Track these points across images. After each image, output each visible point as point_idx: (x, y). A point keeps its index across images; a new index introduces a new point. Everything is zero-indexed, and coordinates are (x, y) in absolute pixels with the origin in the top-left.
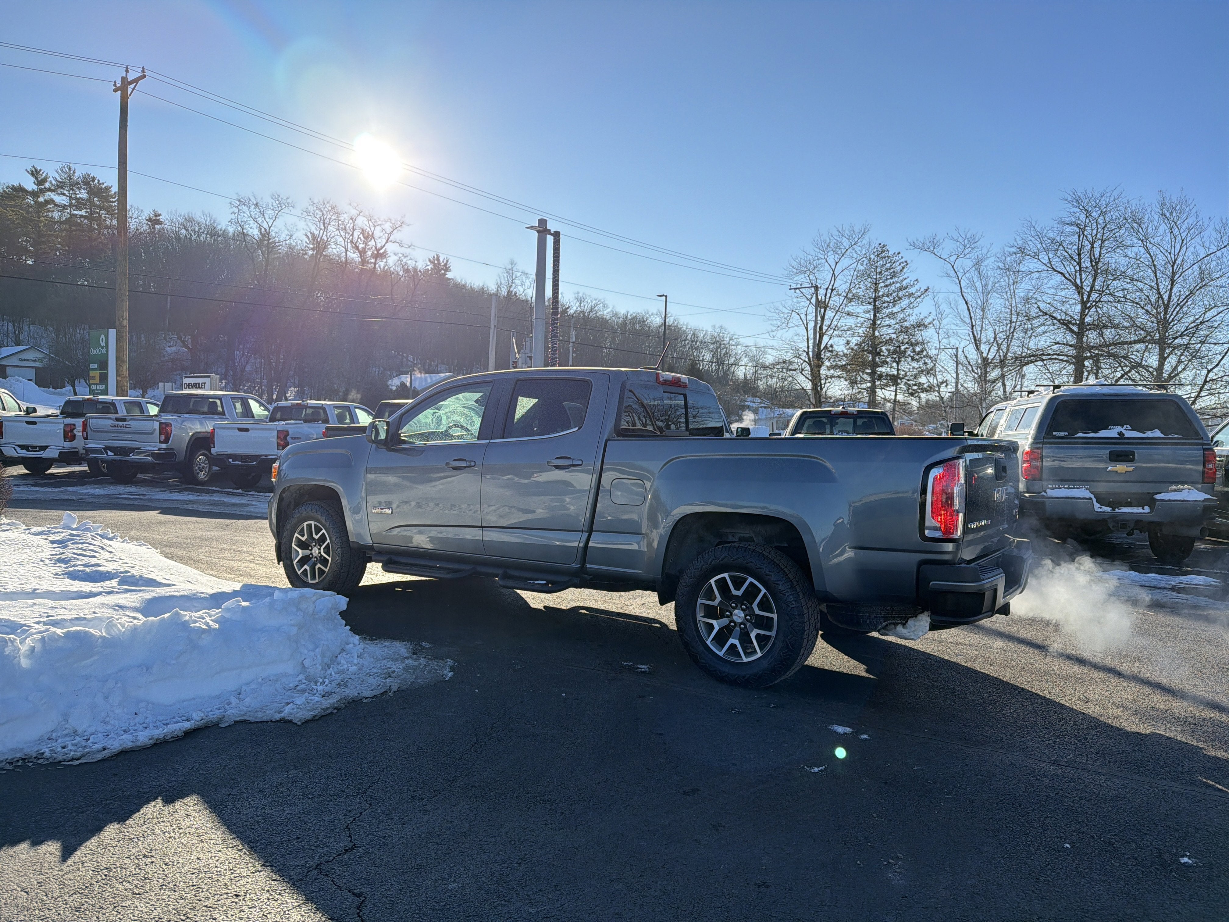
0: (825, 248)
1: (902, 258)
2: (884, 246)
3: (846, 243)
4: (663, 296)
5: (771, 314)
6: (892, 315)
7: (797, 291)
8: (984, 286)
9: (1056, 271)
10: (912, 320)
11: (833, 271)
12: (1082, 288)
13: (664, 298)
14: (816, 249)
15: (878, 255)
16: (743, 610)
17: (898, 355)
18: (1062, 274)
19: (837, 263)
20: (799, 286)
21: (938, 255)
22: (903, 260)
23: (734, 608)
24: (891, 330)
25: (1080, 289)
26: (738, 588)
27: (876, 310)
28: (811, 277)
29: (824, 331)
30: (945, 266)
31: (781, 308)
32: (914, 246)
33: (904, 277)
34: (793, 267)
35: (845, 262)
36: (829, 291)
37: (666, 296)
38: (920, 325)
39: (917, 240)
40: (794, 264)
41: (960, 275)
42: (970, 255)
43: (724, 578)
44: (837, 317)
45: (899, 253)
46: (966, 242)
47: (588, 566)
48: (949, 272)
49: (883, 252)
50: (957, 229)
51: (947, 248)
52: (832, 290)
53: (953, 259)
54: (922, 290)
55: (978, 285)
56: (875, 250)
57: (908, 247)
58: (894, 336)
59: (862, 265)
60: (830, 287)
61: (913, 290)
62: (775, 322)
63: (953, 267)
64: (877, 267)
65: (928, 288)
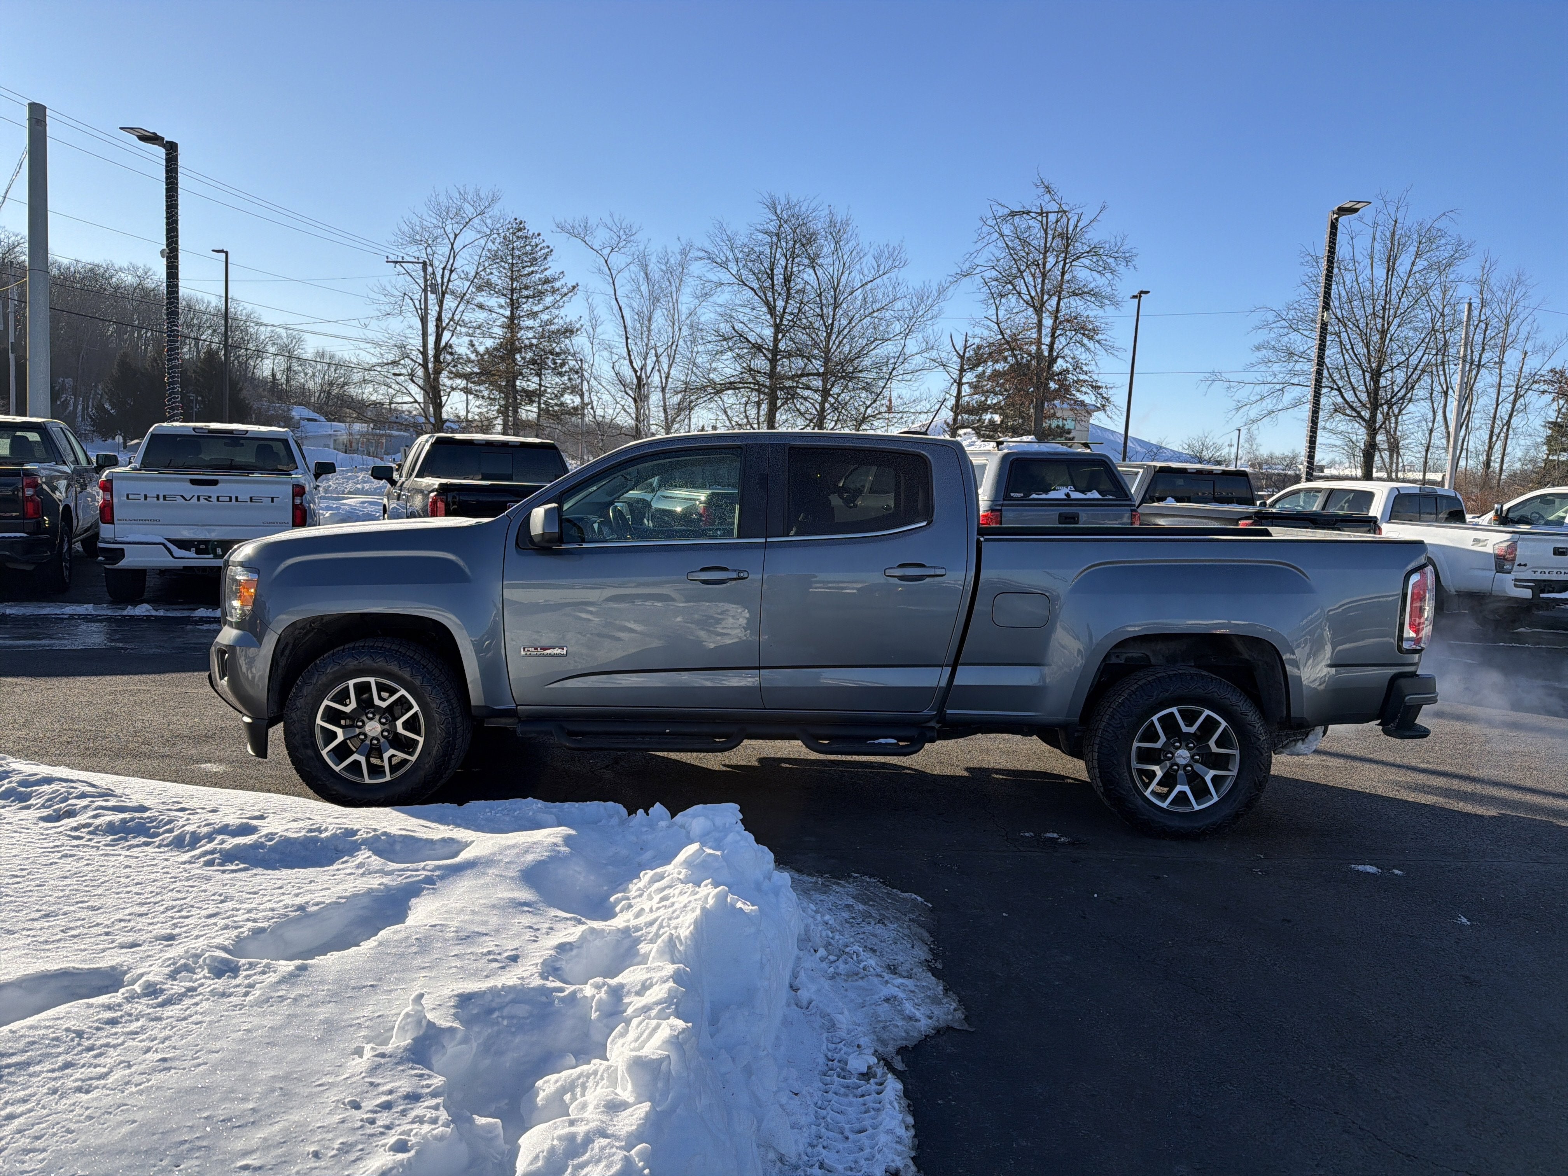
0: (443, 213)
1: (544, 241)
2: (521, 223)
3: (469, 210)
4: (222, 251)
5: (377, 296)
6: (533, 315)
7: (398, 265)
8: (651, 293)
9: (746, 285)
10: (559, 323)
11: (452, 245)
12: (775, 307)
13: (224, 255)
14: (431, 213)
15: (514, 234)
16: (1189, 749)
17: (538, 366)
18: (753, 289)
19: (456, 236)
20: (400, 259)
21: (590, 244)
22: (544, 244)
23: (1178, 748)
24: (530, 334)
25: (772, 310)
26: (1190, 724)
27: (514, 305)
28: (429, 249)
29: (444, 325)
30: (597, 260)
31: (389, 288)
32: (561, 228)
33: (547, 266)
34: (403, 233)
35: (468, 236)
36: (447, 273)
37: (227, 253)
38: (569, 331)
39: (565, 221)
40: (406, 229)
41: (614, 273)
42: (626, 250)
43: (1172, 713)
44: (460, 309)
45: (539, 235)
46: (622, 232)
47: (948, 711)
48: (602, 268)
49: (520, 230)
50: (611, 215)
51: (600, 237)
52: (451, 271)
53: (606, 251)
54: (570, 286)
55: (644, 288)
56: (510, 226)
57: (555, 229)
58: (534, 341)
59: (494, 243)
60: (449, 267)
61: (557, 284)
62: (382, 307)
63: (606, 262)
64: (513, 249)
65: (577, 285)
